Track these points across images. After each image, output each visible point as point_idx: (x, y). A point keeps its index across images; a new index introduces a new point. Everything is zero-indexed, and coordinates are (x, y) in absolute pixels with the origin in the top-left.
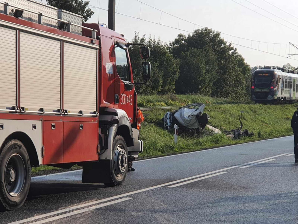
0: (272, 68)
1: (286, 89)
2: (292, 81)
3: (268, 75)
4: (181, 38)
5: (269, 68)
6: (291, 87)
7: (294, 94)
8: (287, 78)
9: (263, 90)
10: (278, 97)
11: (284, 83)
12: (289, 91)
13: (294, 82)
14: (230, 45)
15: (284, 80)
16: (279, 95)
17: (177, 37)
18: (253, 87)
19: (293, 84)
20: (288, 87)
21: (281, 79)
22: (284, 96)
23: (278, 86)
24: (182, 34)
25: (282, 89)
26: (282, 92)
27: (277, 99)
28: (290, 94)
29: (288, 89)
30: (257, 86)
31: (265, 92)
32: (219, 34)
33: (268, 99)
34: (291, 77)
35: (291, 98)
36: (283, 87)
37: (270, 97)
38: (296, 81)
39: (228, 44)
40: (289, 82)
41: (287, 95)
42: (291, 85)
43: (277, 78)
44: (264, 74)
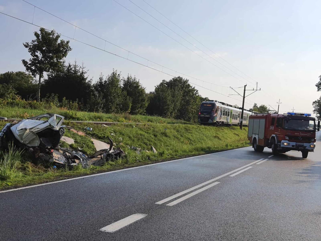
0: (214, 101)
1: (224, 116)
2: (230, 111)
3: (210, 105)
4: (164, 82)
5: (213, 101)
6: (228, 116)
7: (231, 121)
8: (225, 109)
9: (206, 116)
10: (217, 121)
11: (223, 112)
12: (226, 118)
13: (231, 113)
14: (194, 88)
15: (223, 110)
16: (218, 119)
17: (161, 82)
18: (199, 113)
19: (230, 113)
20: (226, 115)
21: (220, 109)
22: (222, 121)
23: (217, 114)
24: (165, 80)
25: (220, 116)
26: (220, 118)
27: (216, 122)
28: (227, 120)
29: (226, 117)
30: (202, 113)
31: (207, 117)
32: (188, 81)
33: (209, 122)
34: (229, 109)
35: (228, 122)
36: (222, 114)
37: (210, 121)
38: (232, 112)
39: (193, 87)
40: (226, 112)
41: (225, 121)
42: (229, 114)
43: (217, 108)
44: (208, 105)
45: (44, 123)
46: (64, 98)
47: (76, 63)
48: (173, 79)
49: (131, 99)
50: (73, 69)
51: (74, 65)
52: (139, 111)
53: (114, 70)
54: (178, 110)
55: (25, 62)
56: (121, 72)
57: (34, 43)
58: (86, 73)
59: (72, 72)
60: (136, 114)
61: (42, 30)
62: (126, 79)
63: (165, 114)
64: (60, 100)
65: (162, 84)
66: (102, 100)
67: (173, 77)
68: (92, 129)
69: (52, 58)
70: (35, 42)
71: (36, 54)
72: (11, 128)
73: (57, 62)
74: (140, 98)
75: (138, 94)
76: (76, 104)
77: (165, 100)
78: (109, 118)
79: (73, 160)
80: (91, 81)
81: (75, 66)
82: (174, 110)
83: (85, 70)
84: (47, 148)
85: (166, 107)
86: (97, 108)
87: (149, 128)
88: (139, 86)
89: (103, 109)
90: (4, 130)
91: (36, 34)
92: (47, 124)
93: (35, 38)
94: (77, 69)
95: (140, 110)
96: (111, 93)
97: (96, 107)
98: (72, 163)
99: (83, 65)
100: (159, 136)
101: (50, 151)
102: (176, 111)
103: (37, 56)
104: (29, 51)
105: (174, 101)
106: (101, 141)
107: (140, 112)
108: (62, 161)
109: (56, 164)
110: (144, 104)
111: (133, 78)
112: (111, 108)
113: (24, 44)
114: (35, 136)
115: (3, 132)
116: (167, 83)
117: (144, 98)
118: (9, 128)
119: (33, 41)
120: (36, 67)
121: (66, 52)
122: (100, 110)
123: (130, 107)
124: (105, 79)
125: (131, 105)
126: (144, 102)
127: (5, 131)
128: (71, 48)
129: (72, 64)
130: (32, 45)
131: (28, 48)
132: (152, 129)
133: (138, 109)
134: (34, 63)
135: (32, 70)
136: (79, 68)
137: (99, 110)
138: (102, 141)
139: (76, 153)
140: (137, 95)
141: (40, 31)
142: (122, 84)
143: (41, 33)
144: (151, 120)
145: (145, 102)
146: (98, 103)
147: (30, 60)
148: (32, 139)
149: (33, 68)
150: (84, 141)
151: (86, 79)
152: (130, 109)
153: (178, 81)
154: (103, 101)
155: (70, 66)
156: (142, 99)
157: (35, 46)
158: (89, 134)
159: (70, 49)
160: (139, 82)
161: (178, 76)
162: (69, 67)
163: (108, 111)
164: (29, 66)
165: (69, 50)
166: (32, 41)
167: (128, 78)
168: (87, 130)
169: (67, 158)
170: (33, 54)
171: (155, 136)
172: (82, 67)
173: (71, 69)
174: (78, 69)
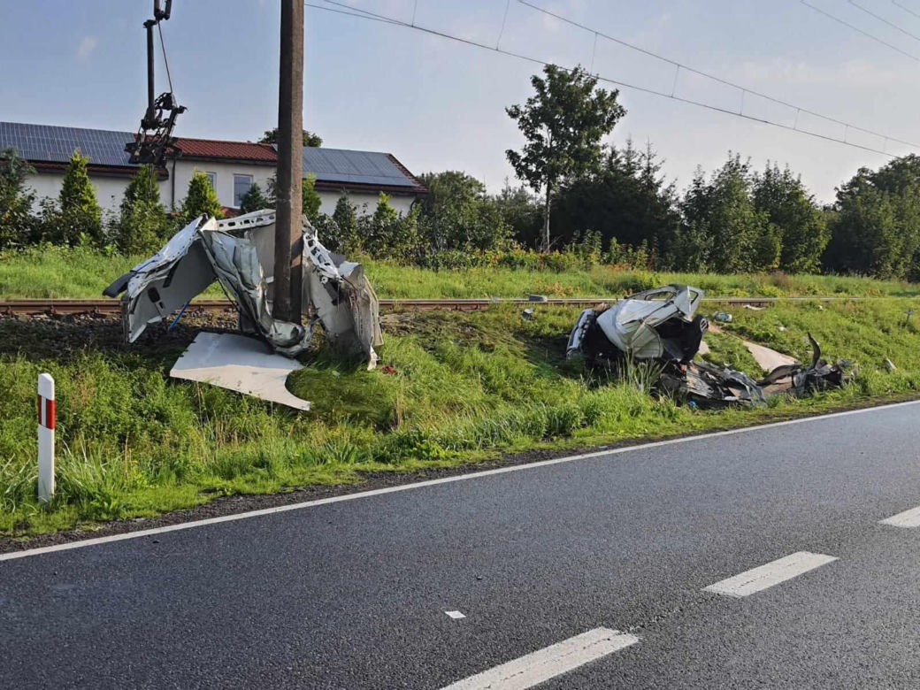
4: (864, 174)
17: (856, 174)
24: (867, 167)
45: (665, 306)
46: (614, 240)
47: (629, 144)
48: (892, 163)
49: (781, 232)
50: (624, 161)
51: (626, 149)
52: (801, 265)
53: (730, 156)
54: (914, 256)
55: (512, 156)
56: (750, 158)
57: (533, 106)
58: (656, 169)
59: (621, 168)
60: (793, 271)
61: (550, 70)
62: (762, 177)
63: (878, 267)
64: (606, 248)
65: (856, 182)
66: (705, 240)
67: (891, 159)
68: (731, 317)
69: (577, 140)
70: (535, 101)
71: (539, 131)
72: (599, 319)
73: (590, 150)
74: (806, 228)
75: (798, 216)
76: (642, 254)
77: (874, 228)
78: (736, 287)
79: (725, 389)
80: (673, 189)
81: (629, 151)
82: (903, 255)
83: (655, 162)
84: (676, 362)
85: (880, 249)
86: (693, 261)
87: (862, 311)
88: (802, 192)
89: (708, 261)
90: (585, 324)
91: (537, 82)
92: (671, 310)
93: (533, 92)
94: (633, 160)
95: (805, 261)
96: (726, 218)
97: (691, 257)
98: (725, 396)
99: (649, 149)
100: (894, 330)
101: (680, 368)
102: (909, 257)
103: (540, 137)
104: (520, 127)
105: (902, 230)
106: (763, 346)
107: (806, 267)
108: (704, 390)
109: (694, 398)
110: (817, 244)
111: (782, 172)
112: (727, 260)
113: (507, 111)
114: (653, 336)
115: (583, 327)
116: (874, 178)
117: (816, 225)
118: (593, 319)
119: (531, 101)
120: (540, 164)
121: (611, 123)
122: (701, 267)
123: (778, 254)
124: (708, 181)
125: (779, 247)
126: (815, 237)
127: (586, 327)
128: (625, 108)
129: (621, 147)
130: (528, 110)
131: (518, 120)
132: (871, 312)
133: (798, 258)
134: (533, 155)
135: (530, 175)
136: (638, 157)
137: (698, 266)
138: (766, 346)
139: (732, 374)
140: (797, 219)
141: (546, 71)
142: (749, 192)
143: (550, 77)
144: (845, 287)
145: (819, 239)
146: (696, 249)
147: (525, 149)
148: (646, 342)
149: (533, 168)
150: (730, 346)
151: (658, 185)
152: (777, 260)
153: (911, 168)
154: (708, 241)
155: (614, 154)
156: (810, 229)
157: (535, 113)
158: (729, 329)
159: (622, 111)
160: (799, 182)
161: (908, 154)
162: (611, 158)
163: (721, 269)
164: (523, 164)
165: (619, 116)
166: (529, 99)
167: (768, 174)
168: (720, 320)
169: (713, 385)
170: (531, 134)
171: (886, 331)
172: (647, 155)
173: (618, 161)
174: (635, 160)
